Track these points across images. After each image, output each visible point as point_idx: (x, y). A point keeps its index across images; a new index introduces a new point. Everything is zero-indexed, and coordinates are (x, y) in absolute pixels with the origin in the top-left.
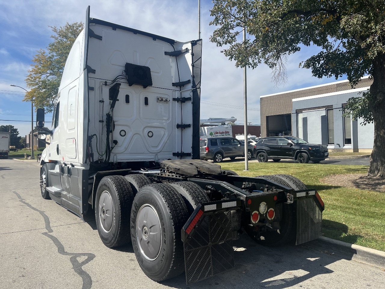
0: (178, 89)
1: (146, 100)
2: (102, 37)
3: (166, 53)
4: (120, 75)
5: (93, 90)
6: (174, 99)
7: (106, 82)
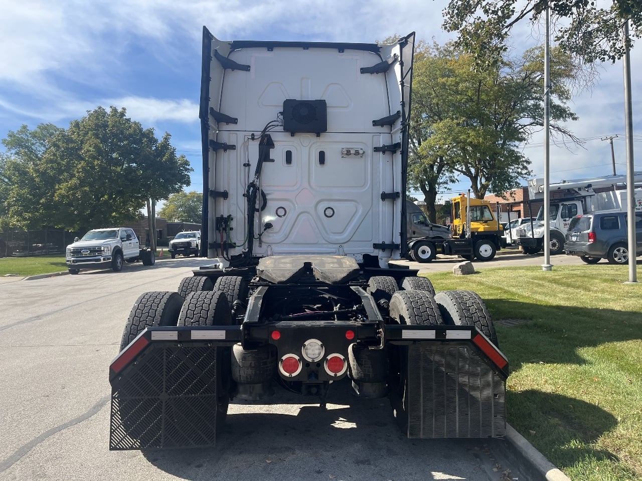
0: (385, 129)
1: (322, 155)
2: (249, 66)
3: (364, 71)
4: (275, 121)
5: (235, 149)
6: (377, 149)
7: (253, 134)
